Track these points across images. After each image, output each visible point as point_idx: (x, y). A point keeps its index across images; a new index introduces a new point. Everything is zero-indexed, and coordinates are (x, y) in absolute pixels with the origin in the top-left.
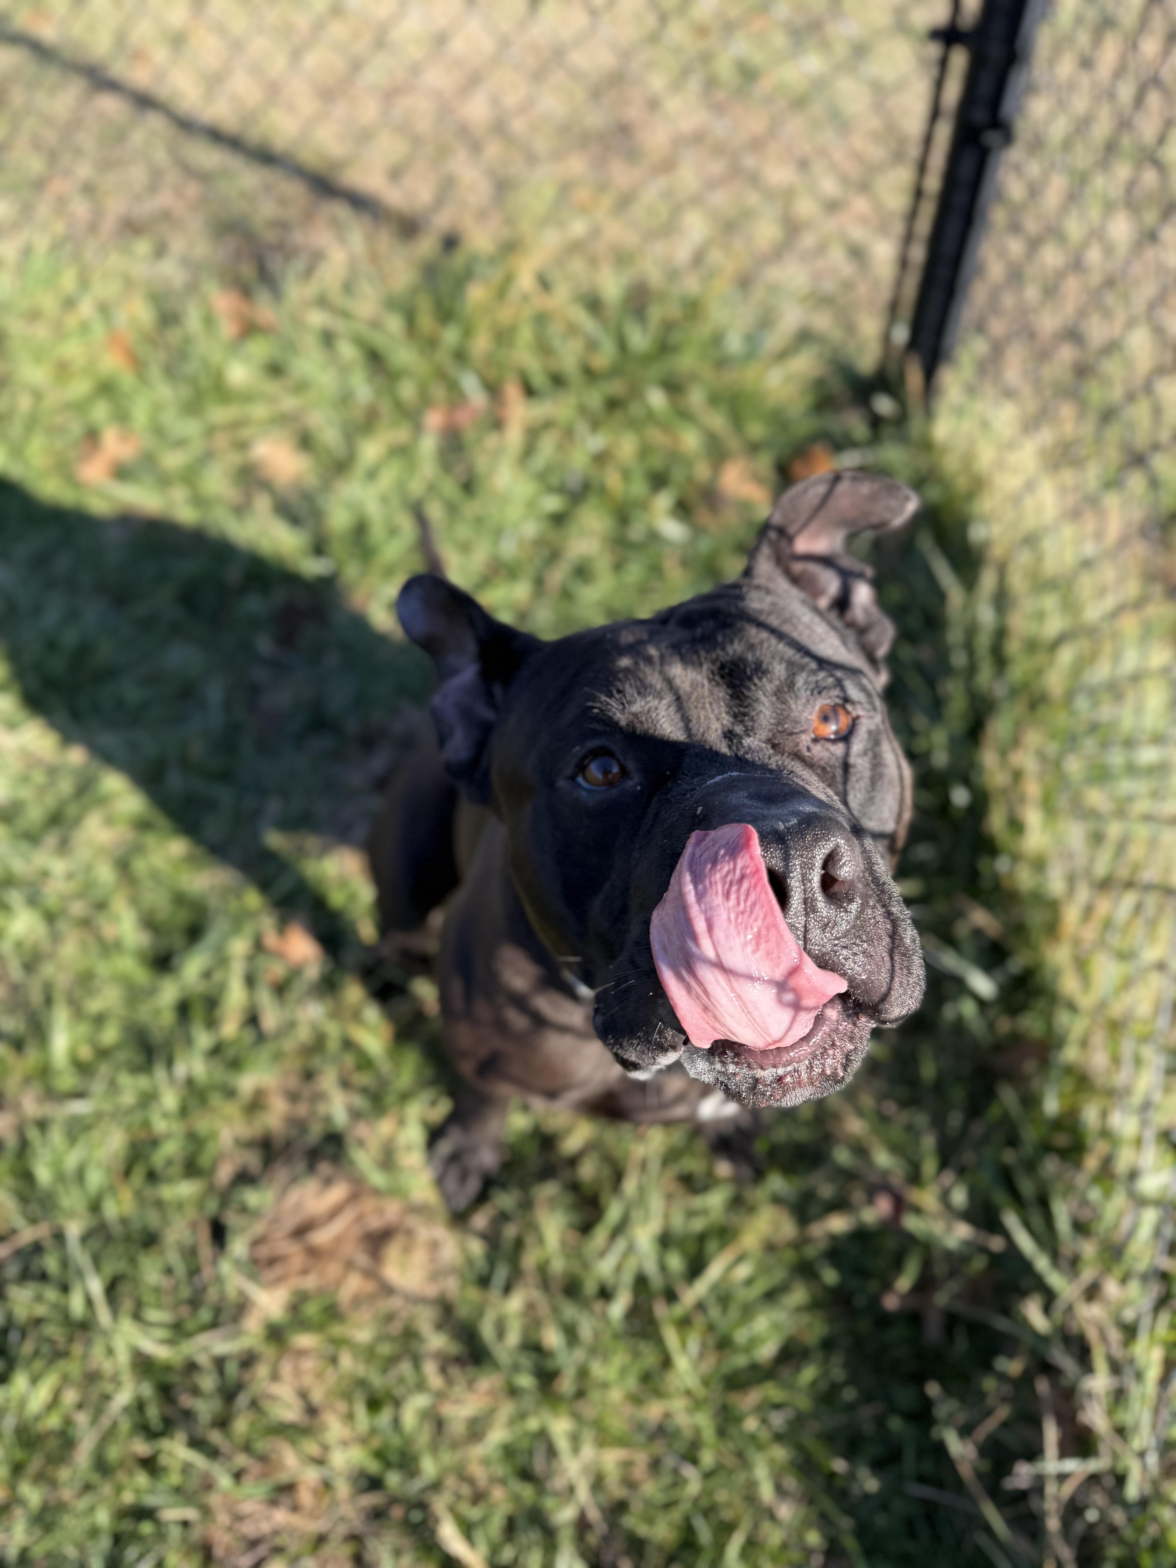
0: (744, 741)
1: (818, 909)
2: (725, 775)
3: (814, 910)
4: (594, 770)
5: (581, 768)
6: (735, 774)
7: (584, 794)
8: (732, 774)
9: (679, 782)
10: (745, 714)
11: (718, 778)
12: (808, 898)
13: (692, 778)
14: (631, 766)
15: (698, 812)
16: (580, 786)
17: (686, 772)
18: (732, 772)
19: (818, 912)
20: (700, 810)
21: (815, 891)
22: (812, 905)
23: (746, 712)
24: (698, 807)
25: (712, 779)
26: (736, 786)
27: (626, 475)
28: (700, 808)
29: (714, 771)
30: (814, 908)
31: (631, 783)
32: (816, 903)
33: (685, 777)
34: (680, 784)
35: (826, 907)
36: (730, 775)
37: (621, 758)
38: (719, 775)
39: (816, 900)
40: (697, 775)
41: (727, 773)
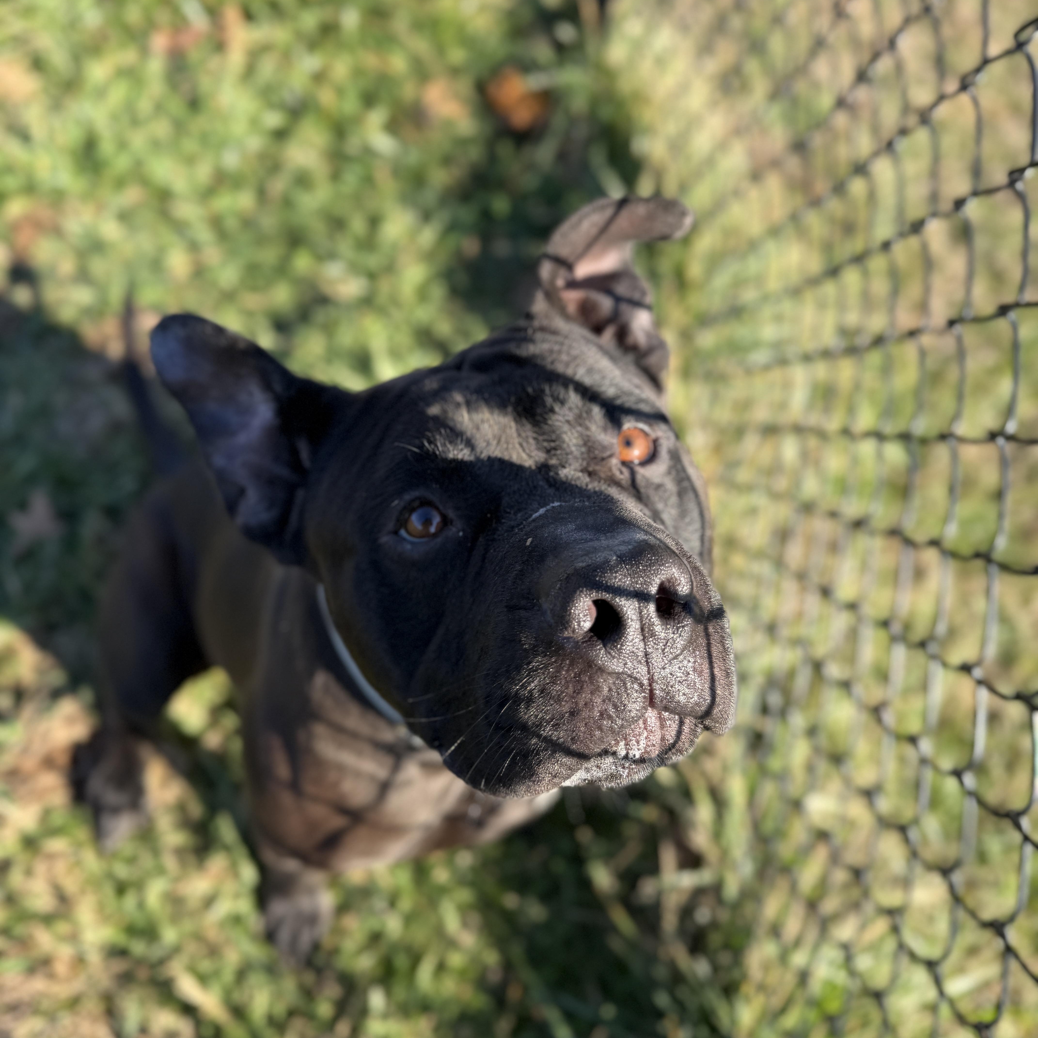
0: (560, 472)
1: (655, 633)
2: (548, 507)
3: (653, 635)
4: (415, 521)
5: (403, 523)
6: (556, 504)
7: (409, 547)
8: (554, 505)
9: (503, 521)
10: (555, 449)
11: (542, 511)
12: (645, 624)
13: (515, 514)
14: (451, 514)
15: (528, 543)
16: (404, 539)
17: (508, 510)
18: (553, 503)
19: (656, 635)
20: (530, 542)
21: (651, 617)
22: (650, 630)
23: (558, 446)
24: (527, 539)
25: (536, 512)
26: (562, 518)
27: (340, 92)
28: (530, 540)
29: (535, 505)
30: (652, 632)
31: (454, 529)
32: (653, 628)
33: (508, 515)
34: (504, 523)
35: (663, 629)
36: (553, 507)
37: (441, 507)
38: (542, 507)
39: (654, 624)
40: (519, 510)
41: (549, 505)
